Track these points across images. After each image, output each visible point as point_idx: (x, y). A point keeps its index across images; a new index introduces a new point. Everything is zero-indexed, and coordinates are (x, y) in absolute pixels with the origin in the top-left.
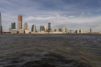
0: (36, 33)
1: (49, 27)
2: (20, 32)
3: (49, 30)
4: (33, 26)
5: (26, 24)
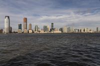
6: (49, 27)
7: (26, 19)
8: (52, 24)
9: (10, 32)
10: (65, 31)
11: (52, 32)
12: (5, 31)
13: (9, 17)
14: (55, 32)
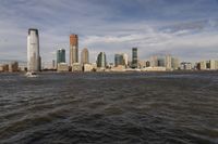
0: (107, 70)
1: (135, 56)
4: (100, 55)
5: (86, 52)
7: (76, 37)
8: (135, 49)
11: (139, 70)
13: (37, 31)
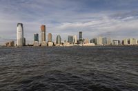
1: (80, 36)
2: (43, 45)
3: (80, 41)
6: (76, 38)
7: (44, 26)
8: (81, 33)
9: (24, 45)
10: (100, 43)
11: (81, 45)
12: (18, 43)
13: (22, 25)
14: (84, 45)
